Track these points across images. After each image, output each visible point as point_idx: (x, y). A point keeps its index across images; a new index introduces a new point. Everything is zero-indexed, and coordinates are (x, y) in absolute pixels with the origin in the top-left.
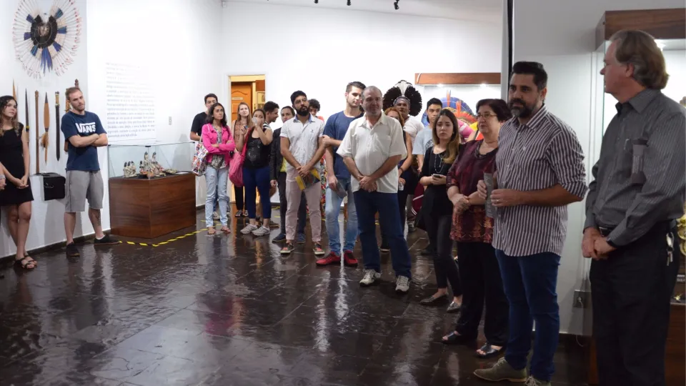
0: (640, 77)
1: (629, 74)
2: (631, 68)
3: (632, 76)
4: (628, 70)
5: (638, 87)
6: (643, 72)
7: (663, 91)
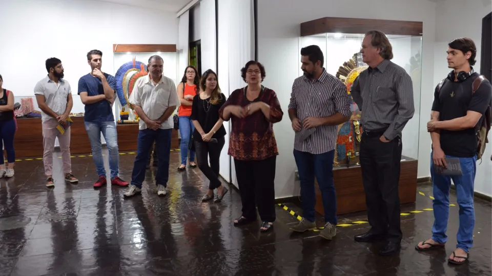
0: (383, 54)
1: (378, 52)
2: (379, 49)
3: (380, 53)
4: (378, 50)
5: (381, 59)
6: (385, 51)
7: (392, 60)
